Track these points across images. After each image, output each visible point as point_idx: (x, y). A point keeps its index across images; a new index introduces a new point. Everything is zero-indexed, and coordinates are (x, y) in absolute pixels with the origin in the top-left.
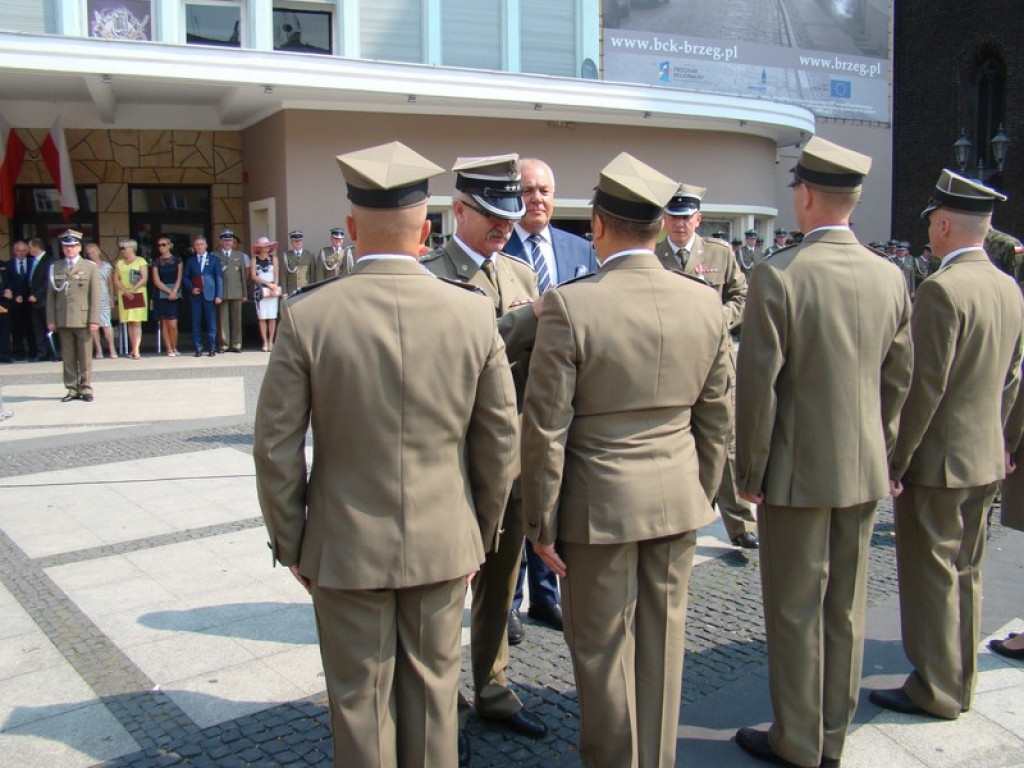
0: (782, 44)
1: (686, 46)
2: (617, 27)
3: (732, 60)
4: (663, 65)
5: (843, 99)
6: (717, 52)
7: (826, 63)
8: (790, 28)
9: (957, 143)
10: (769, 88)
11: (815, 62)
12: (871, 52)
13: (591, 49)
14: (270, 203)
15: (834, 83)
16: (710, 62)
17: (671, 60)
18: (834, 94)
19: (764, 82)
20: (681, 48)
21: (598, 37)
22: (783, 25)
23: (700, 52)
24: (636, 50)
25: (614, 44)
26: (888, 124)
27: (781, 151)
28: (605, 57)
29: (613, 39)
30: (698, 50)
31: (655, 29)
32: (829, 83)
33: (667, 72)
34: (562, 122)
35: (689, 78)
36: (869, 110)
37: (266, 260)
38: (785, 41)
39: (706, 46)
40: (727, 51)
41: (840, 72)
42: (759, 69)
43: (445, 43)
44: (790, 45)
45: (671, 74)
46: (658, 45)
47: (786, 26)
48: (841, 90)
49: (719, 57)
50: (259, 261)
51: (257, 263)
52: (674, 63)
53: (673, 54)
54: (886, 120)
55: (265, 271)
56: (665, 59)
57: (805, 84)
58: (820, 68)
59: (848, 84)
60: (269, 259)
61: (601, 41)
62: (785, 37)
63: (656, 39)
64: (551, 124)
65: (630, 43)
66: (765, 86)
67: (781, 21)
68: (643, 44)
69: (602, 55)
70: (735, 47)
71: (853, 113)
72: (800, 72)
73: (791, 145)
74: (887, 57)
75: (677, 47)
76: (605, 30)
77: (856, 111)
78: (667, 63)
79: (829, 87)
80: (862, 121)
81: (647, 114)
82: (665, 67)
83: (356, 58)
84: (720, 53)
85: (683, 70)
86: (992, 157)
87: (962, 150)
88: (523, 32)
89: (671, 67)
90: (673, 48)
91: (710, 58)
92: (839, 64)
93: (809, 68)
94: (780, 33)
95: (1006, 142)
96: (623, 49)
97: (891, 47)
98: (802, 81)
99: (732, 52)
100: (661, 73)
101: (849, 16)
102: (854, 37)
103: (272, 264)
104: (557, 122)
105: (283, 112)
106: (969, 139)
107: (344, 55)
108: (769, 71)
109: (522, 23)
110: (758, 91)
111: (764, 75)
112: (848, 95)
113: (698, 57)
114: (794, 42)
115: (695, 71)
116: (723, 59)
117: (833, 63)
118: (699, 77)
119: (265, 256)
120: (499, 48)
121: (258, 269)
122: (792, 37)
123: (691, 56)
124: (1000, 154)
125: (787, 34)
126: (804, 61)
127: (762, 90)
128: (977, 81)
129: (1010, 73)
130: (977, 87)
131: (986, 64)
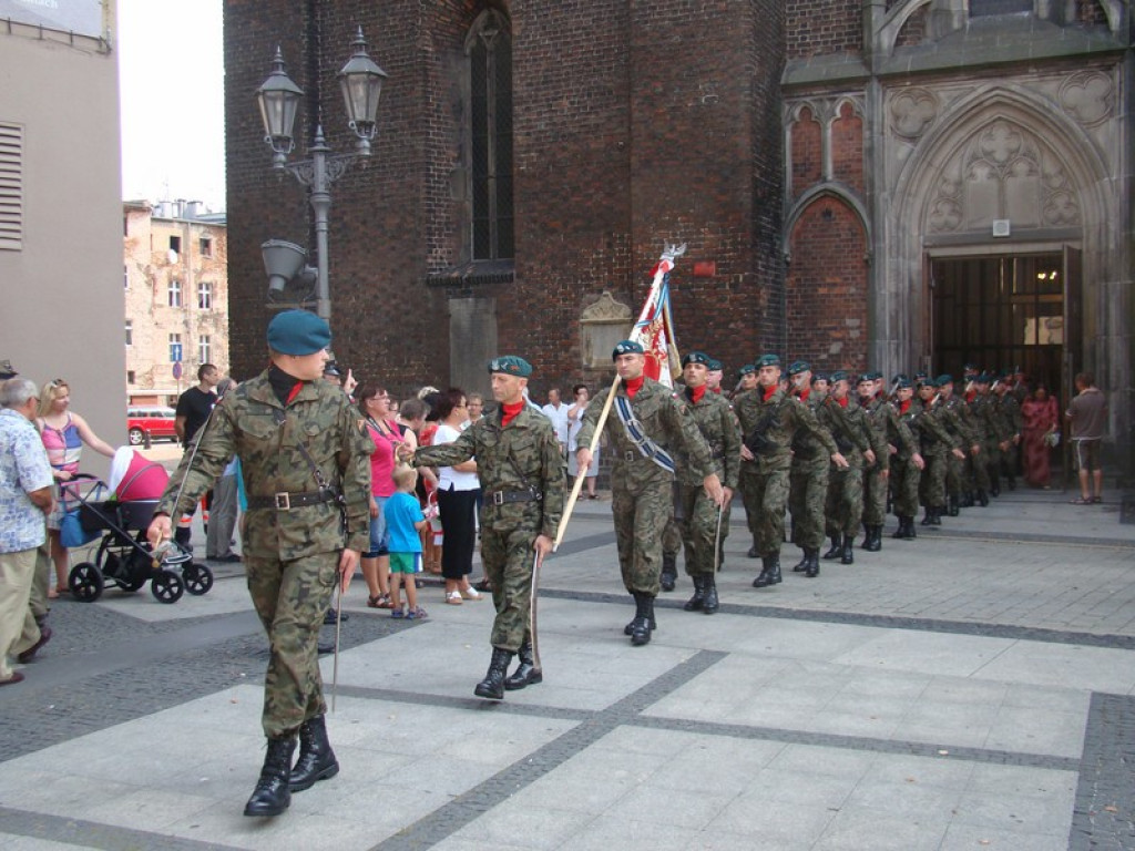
128: (468, 51)
129: (516, 32)
130: (468, 63)
131: (482, 18)
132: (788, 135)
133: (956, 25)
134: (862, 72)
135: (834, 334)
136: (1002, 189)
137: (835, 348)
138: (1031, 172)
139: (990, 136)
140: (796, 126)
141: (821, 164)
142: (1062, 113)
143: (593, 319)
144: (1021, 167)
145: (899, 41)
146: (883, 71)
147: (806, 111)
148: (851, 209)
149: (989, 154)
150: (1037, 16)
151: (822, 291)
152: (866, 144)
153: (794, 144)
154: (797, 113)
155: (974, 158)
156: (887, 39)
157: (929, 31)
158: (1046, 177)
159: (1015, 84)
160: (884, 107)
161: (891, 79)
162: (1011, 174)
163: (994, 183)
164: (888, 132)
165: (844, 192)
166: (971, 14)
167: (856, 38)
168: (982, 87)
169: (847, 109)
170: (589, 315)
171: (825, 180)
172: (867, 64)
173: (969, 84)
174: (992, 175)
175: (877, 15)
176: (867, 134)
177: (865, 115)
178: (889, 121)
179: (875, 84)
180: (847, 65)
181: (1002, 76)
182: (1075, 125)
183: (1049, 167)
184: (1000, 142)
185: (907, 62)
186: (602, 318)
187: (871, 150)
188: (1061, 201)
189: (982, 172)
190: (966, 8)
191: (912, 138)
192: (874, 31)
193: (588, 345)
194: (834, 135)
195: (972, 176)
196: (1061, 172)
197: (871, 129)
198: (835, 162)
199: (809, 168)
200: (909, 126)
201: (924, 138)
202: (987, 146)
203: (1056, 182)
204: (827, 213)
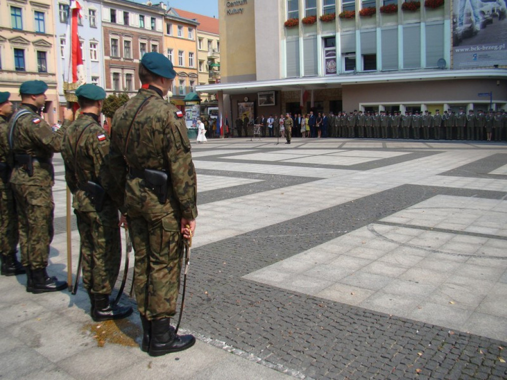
1: (483, 48)
2: (458, 46)
3: (502, 49)
4: (474, 55)
6: (496, 48)
17: (477, 53)
21: (451, 50)
24: (464, 52)
28: (454, 56)
29: (457, 50)
30: (488, 48)
31: (472, 44)
33: (476, 57)
35: (485, 58)
39: (492, 46)
40: (500, 46)
45: (477, 58)
46: (472, 49)
52: (478, 54)
53: (478, 51)
56: (475, 53)
63: (472, 47)
65: (462, 50)
68: (467, 50)
69: (452, 55)
70: (504, 45)
75: (480, 48)
78: (476, 54)
85: (482, 55)
89: (478, 55)
90: (478, 49)
91: (493, 50)
96: (460, 52)
99: (502, 46)
100: (474, 58)
109: (427, 50)
113: (488, 50)
115: (487, 55)
116: (498, 49)
120: (420, 58)
123: (485, 50)
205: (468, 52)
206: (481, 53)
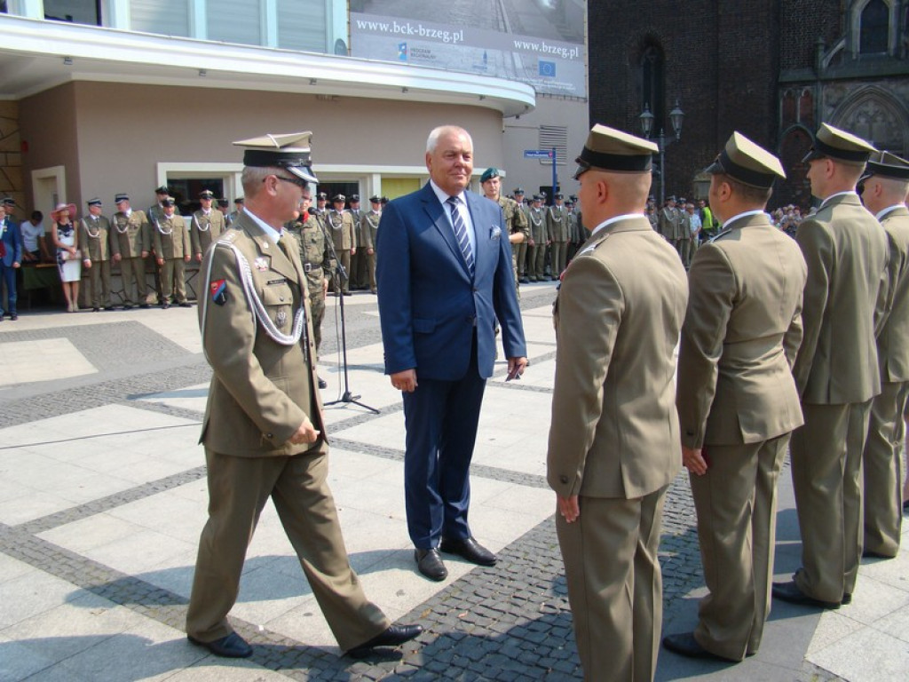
0: (499, 30)
1: (421, 29)
2: (362, 11)
3: (459, 42)
4: (401, 46)
5: (550, 77)
6: (446, 35)
7: (535, 47)
8: (505, 15)
9: (642, 115)
10: (491, 68)
11: (526, 46)
12: (571, 39)
13: (340, 30)
14: (59, 172)
15: (542, 64)
16: (440, 44)
17: (408, 41)
18: (542, 73)
19: (486, 62)
20: (416, 31)
21: (347, 20)
22: (499, 13)
23: (433, 35)
24: (378, 32)
25: (360, 26)
26: (585, 99)
27: (508, 121)
28: (352, 38)
29: (358, 22)
30: (431, 33)
31: (394, 14)
32: (538, 64)
33: (405, 52)
34: (329, 96)
35: (423, 57)
36: (570, 87)
37: (67, 225)
38: (502, 27)
39: (438, 30)
40: (455, 34)
41: (547, 54)
42: (481, 51)
43: (210, 22)
44: (506, 31)
45: (408, 54)
46: (397, 28)
47: (502, 15)
48: (547, 70)
49: (447, 40)
50: (60, 227)
51: (59, 228)
52: (411, 44)
53: (410, 36)
54: (584, 96)
55: (67, 236)
56: (404, 41)
57: (519, 64)
58: (530, 51)
59: (553, 65)
60: (70, 224)
61: (349, 23)
62: (501, 24)
63: (395, 23)
64: (319, 98)
65: (373, 26)
66: (487, 66)
67: (498, 10)
68: (384, 27)
69: (349, 36)
70: (462, 32)
71: (557, 89)
72: (514, 54)
73: (513, 116)
74: (583, 43)
75: (413, 30)
76: (352, 13)
77: (560, 87)
78: (405, 44)
79: (538, 67)
80: (565, 96)
81: (405, 89)
82: (403, 47)
83: (127, 30)
84: (449, 36)
85: (419, 51)
86: (671, 127)
87: (647, 121)
88: (280, 14)
89: (409, 48)
90: (410, 31)
91: (440, 40)
92: (545, 48)
93: (521, 50)
94: (498, 20)
95: (681, 115)
96: (367, 30)
97: (586, 34)
98: (516, 61)
99: (459, 36)
100: (401, 53)
101: (553, 7)
102: (557, 27)
103: (73, 229)
104: (325, 95)
105: (71, 84)
106: (650, 112)
107: (115, 26)
108: (490, 52)
109: (279, 6)
110: (481, 69)
111: (485, 56)
112: (553, 74)
113: (430, 39)
114: (509, 29)
115: (429, 52)
116: (451, 42)
117: (541, 47)
118: (433, 57)
119: (66, 221)
120: (259, 27)
121: (60, 233)
122: (507, 23)
123: (424, 38)
124: (677, 125)
125: (504, 21)
126: (517, 44)
127: (484, 69)
128: (642, 64)
129: (667, 59)
130: (642, 68)
131: (648, 50)
132: (781, 104)
133: (854, 57)
134: (813, 78)
135: (799, 187)
136: (871, 127)
137: (799, 193)
138: (883, 121)
139: (867, 105)
140: (784, 99)
141: (795, 116)
142: (897, 98)
143: (699, 179)
144: (879, 118)
145: (830, 64)
146: (822, 77)
147: (789, 93)
148: (807, 135)
149: (866, 113)
150: (889, 55)
151: (794, 169)
152: (814, 108)
153: (784, 106)
154: (785, 94)
155: (860, 114)
156: (825, 64)
157: (843, 59)
158: (890, 123)
159: (878, 85)
160: (823, 93)
161: (826, 82)
162: (875, 121)
163: (867, 125)
164: (824, 103)
165: (804, 127)
166: (861, 52)
167: (812, 62)
168: (864, 86)
169: (807, 93)
170: (697, 178)
171: (796, 122)
172: (816, 74)
173: (858, 85)
174: (866, 122)
175: (821, 54)
176: (814, 103)
177: (815, 95)
178: (824, 98)
179: (819, 83)
180: (806, 74)
181: (873, 81)
182: (902, 103)
183: (891, 119)
184: (871, 108)
185: (833, 74)
186: (704, 179)
187: (816, 111)
188: (895, 133)
189: (863, 120)
190: (859, 50)
191: (834, 106)
192: (820, 59)
193: (697, 190)
194: (801, 104)
195: (858, 122)
196: (896, 121)
197: (817, 101)
198: (801, 115)
199: (790, 117)
200: (833, 101)
201: (839, 107)
202: (865, 109)
203: (894, 125)
204: (797, 136)
205: (388, 34)
206: (417, 44)
